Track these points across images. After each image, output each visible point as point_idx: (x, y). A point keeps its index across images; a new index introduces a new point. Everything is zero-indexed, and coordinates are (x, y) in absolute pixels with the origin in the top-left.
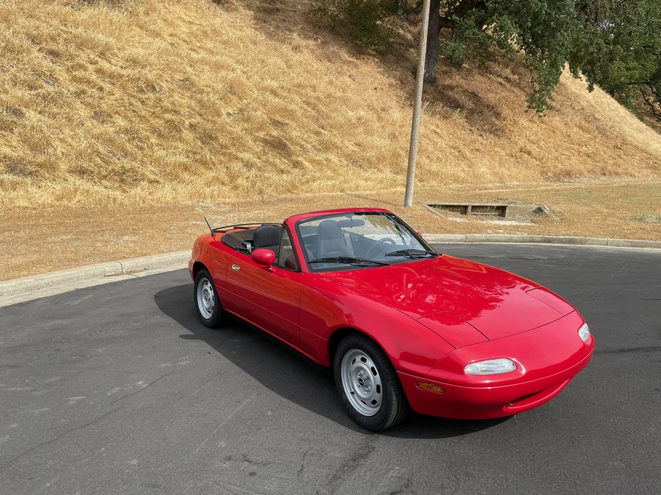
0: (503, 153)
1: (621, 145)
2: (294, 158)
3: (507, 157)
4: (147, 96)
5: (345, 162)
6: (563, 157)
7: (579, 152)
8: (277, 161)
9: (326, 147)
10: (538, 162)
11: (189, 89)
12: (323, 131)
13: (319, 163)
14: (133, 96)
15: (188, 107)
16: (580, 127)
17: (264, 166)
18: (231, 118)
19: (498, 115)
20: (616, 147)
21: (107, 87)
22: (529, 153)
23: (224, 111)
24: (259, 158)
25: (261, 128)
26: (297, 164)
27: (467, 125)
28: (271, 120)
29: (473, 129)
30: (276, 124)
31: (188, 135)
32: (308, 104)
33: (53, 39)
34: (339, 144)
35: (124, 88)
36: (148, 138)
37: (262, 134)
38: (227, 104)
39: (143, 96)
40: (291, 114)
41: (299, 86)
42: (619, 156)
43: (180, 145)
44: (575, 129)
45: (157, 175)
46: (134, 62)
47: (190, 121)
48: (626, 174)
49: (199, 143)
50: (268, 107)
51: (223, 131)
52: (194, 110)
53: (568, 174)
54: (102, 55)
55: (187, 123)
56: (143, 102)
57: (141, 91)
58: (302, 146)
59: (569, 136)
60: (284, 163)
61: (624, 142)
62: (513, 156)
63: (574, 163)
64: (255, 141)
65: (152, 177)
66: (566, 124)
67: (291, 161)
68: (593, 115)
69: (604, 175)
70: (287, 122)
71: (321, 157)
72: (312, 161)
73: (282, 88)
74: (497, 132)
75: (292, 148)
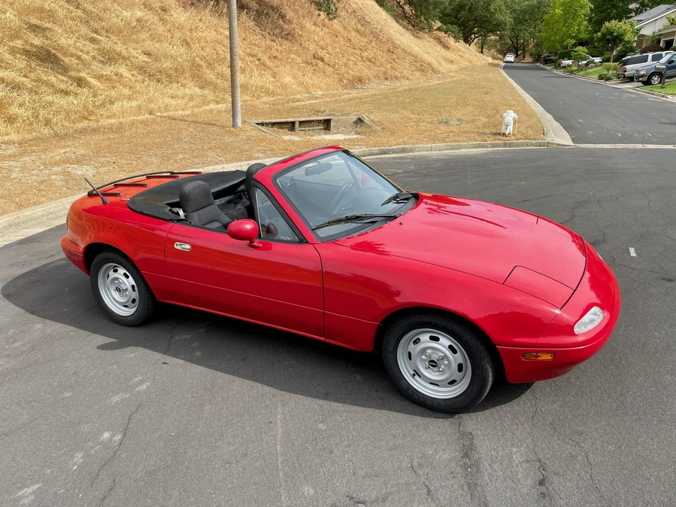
0: (299, 60)
1: (393, 49)
2: (73, 74)
3: (304, 65)
5: (139, 77)
6: (351, 62)
7: (362, 57)
8: (53, 79)
9: (110, 57)
10: (332, 70)
12: (99, 37)
13: (108, 79)
16: (357, 31)
17: (37, 87)
19: (283, 17)
20: (389, 51)
22: (322, 59)
24: (26, 76)
27: (258, 30)
28: (25, 24)
29: (264, 33)
30: (34, 29)
34: (125, 53)
40: (50, 15)
42: (394, 60)
44: (354, 34)
48: (403, 78)
53: (360, 80)
59: (350, 40)
60: (62, 81)
61: (395, 47)
62: (309, 64)
63: (362, 69)
66: (345, 28)
68: (364, 18)
69: (387, 79)
70: (48, 25)
71: (108, 71)
72: (99, 77)
74: (288, 36)
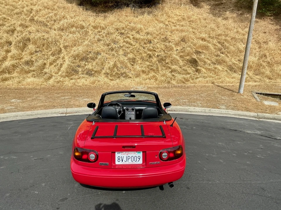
4: (146, 46)
5: (226, 69)
11: (165, 41)
12: (221, 54)
14: (142, 46)
15: (160, 48)
17: (181, 71)
18: (178, 51)
21: (133, 43)
23: (175, 49)
24: (180, 68)
25: (188, 55)
26: (197, 71)
28: (196, 51)
30: (198, 53)
31: (155, 59)
32: (219, 42)
33: (123, 29)
35: (140, 43)
36: (138, 61)
37: (188, 58)
38: (178, 46)
39: (145, 45)
40: (207, 48)
41: (219, 35)
43: (148, 63)
45: (133, 75)
46: (148, 33)
47: (158, 54)
49: (157, 62)
50: (197, 45)
51: (169, 57)
52: (162, 49)
54: (138, 32)
55: (157, 54)
56: (144, 48)
57: (145, 43)
58: (205, 62)
60: (192, 70)
64: (183, 60)
65: (131, 75)
67: (196, 68)
70: (204, 51)
71: (212, 67)
73: (209, 37)
75: (199, 63)
